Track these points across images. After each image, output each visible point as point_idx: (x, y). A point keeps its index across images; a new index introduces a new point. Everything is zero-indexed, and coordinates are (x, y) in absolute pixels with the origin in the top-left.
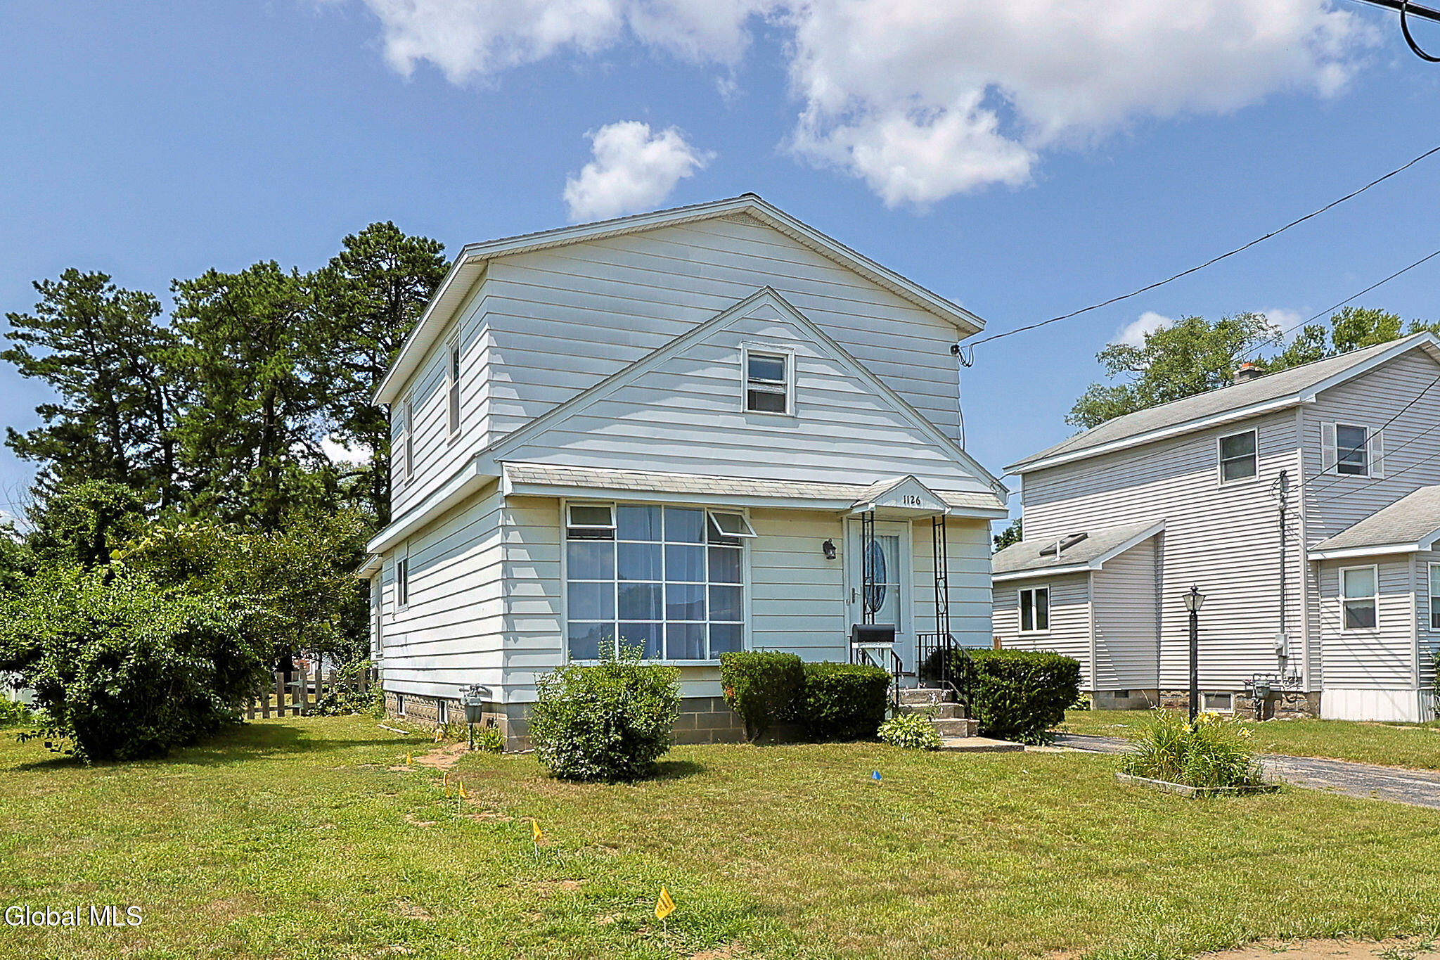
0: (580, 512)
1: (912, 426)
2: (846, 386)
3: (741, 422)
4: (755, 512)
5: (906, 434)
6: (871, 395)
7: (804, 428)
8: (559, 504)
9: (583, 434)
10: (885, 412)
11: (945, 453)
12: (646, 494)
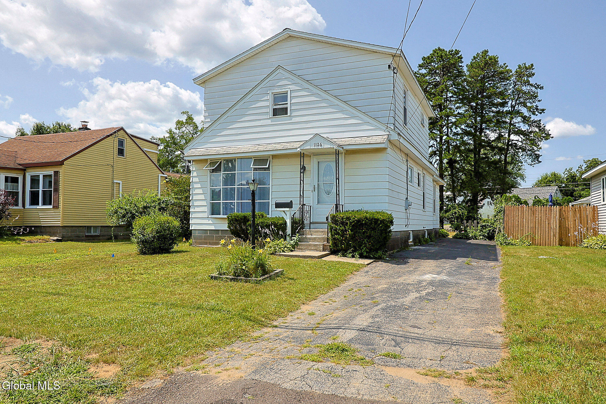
0: (212, 163)
1: (344, 110)
2: (313, 98)
3: (269, 122)
4: (274, 157)
5: (341, 114)
6: (325, 100)
7: (294, 120)
8: (207, 161)
9: (216, 136)
10: (331, 106)
11: (361, 119)
12: (233, 154)
